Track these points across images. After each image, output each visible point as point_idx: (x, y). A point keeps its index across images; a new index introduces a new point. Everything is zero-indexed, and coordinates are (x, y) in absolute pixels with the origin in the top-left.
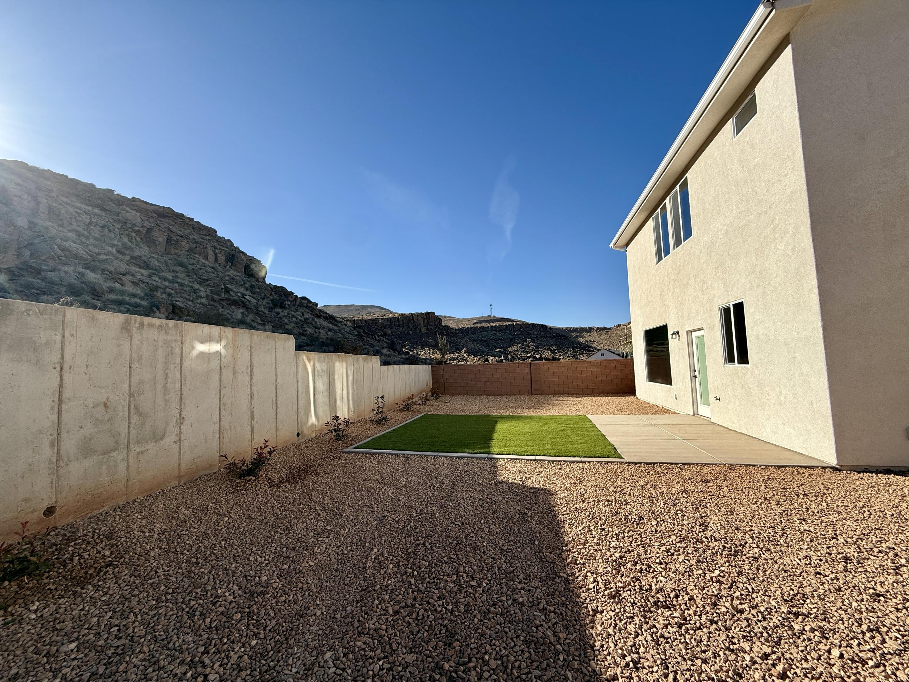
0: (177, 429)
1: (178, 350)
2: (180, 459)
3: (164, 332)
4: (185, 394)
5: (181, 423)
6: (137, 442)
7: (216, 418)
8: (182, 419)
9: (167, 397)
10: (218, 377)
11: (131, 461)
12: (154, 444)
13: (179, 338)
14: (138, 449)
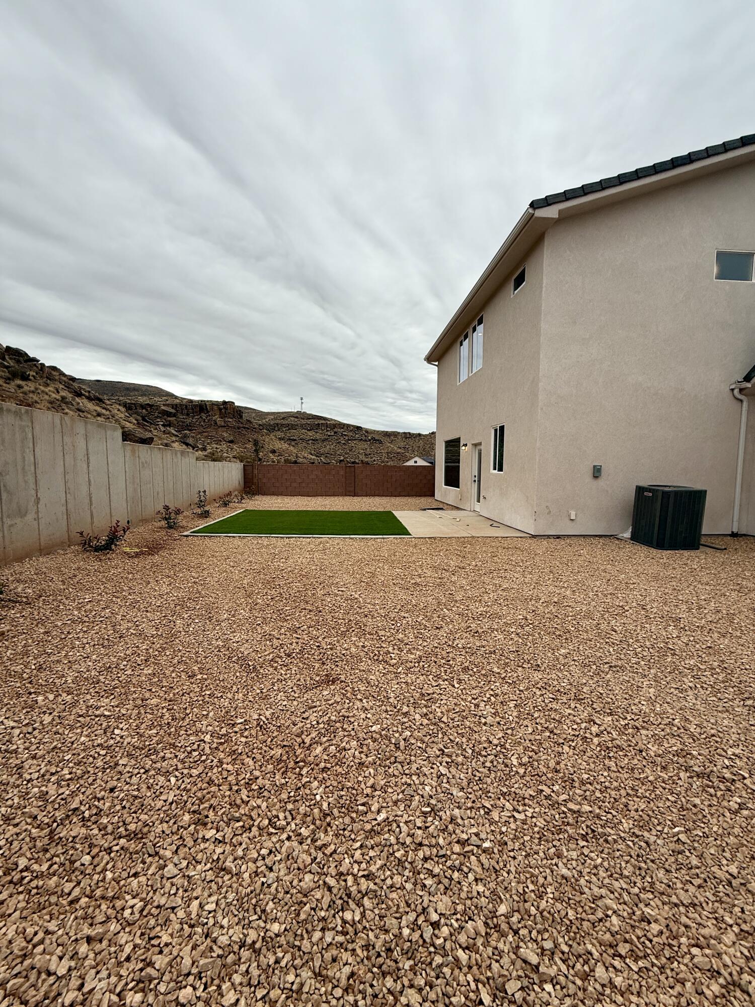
0: (36, 508)
1: (30, 436)
2: (39, 535)
3: (18, 418)
4: (39, 477)
5: (38, 503)
6: (8, 516)
7: (63, 501)
8: (38, 500)
9: (26, 478)
10: (62, 463)
11: (6, 532)
12: (20, 519)
13: (30, 424)
14: (9, 523)
